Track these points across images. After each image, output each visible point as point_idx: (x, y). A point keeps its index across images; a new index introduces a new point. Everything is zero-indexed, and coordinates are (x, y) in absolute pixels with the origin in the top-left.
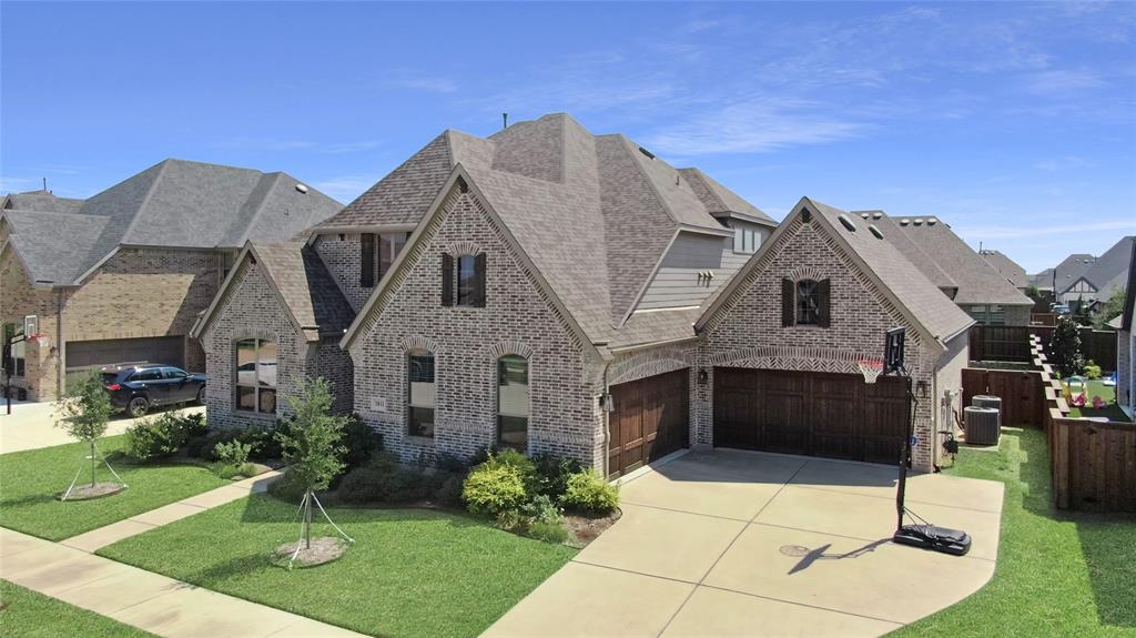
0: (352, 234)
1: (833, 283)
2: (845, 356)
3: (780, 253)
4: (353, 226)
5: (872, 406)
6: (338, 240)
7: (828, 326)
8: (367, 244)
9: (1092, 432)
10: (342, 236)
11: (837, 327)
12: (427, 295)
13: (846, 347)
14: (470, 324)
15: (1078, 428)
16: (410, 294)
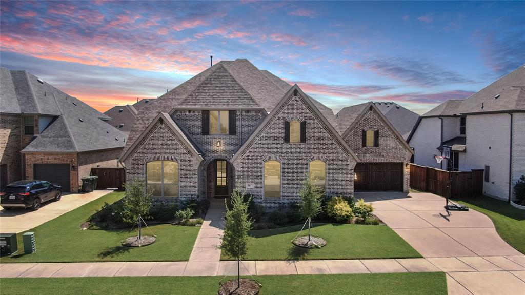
0: (195, 111)
1: (380, 132)
2: (383, 156)
3: (362, 121)
4: (197, 107)
5: (390, 173)
6: (187, 113)
7: (378, 146)
8: (205, 115)
9: (457, 175)
10: (190, 111)
11: (381, 147)
12: (276, 139)
13: (384, 153)
14: (299, 149)
15: (454, 174)
16: (267, 137)
